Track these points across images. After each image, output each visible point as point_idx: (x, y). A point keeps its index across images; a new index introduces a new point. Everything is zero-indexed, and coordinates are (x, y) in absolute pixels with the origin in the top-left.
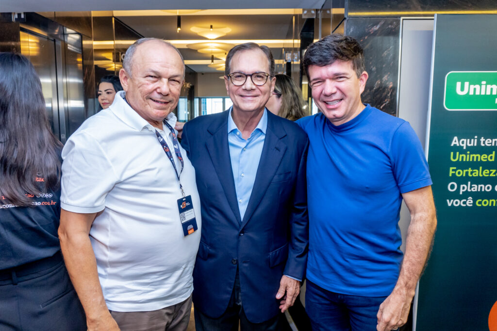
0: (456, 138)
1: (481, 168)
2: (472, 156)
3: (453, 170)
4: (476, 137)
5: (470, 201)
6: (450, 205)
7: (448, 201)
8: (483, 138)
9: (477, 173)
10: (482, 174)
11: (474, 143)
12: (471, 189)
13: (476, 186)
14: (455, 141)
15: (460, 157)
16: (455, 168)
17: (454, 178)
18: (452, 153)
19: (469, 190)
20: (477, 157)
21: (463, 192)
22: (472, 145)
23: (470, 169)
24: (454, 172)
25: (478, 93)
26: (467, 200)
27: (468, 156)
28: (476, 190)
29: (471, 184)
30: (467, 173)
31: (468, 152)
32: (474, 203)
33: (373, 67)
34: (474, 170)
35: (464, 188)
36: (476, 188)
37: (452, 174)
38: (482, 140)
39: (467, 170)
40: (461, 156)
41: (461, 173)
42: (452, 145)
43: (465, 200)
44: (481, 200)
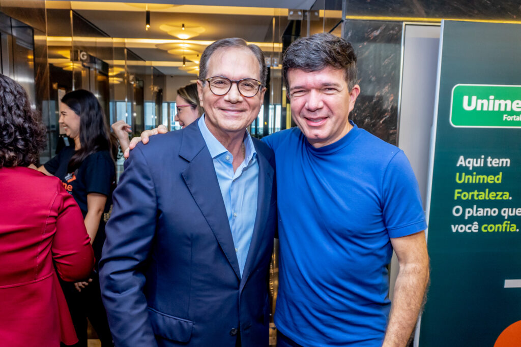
0: (462, 158)
1: (487, 190)
2: (478, 177)
3: (458, 193)
4: (483, 157)
5: (475, 227)
6: (454, 230)
7: (453, 226)
8: (490, 157)
9: (483, 196)
10: (488, 197)
11: (480, 163)
12: (476, 213)
13: (481, 209)
14: (461, 161)
15: (466, 179)
16: (460, 190)
17: (460, 201)
18: (458, 174)
19: (475, 215)
20: (484, 179)
21: (468, 217)
22: (478, 165)
23: (476, 191)
24: (459, 195)
25: (485, 109)
26: (472, 225)
27: (474, 177)
28: (482, 215)
29: (477, 208)
30: (473, 196)
31: (475, 173)
32: (480, 229)
33: (373, 76)
34: (480, 193)
35: (470, 212)
36: (482, 212)
37: (458, 197)
38: (489, 159)
39: (472, 193)
40: (467, 177)
41: (466, 196)
42: (458, 165)
43: (470, 225)
44: (486, 225)
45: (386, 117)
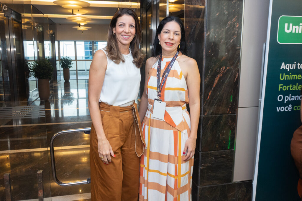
0: (283, 64)
1: (297, 84)
2: (292, 76)
3: (281, 86)
4: (295, 63)
5: (290, 108)
6: (278, 111)
7: (277, 108)
8: (299, 63)
9: (295, 88)
10: (298, 88)
11: (293, 67)
12: (291, 99)
13: (294, 96)
14: (283, 66)
15: (286, 77)
16: (282, 85)
17: (282, 92)
18: (281, 74)
19: (290, 100)
20: (295, 77)
21: (286, 101)
22: (293, 68)
23: (291, 85)
24: (281, 88)
25: (297, 32)
26: (289, 106)
27: (290, 76)
28: (294, 100)
29: (291, 96)
30: (289, 88)
31: (290, 74)
32: (292, 109)
34: (293, 86)
35: (288, 98)
36: (294, 98)
37: (281, 89)
38: (299, 64)
39: (289, 86)
40: (286, 76)
41: (285, 88)
42: (281, 68)
43: (287, 107)
44: (296, 106)
45: (234, 39)
